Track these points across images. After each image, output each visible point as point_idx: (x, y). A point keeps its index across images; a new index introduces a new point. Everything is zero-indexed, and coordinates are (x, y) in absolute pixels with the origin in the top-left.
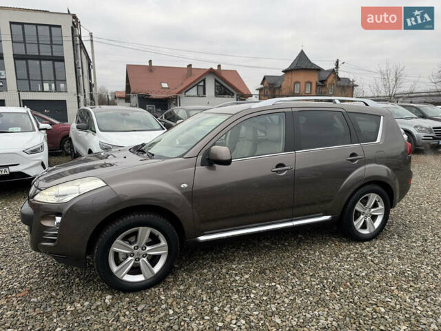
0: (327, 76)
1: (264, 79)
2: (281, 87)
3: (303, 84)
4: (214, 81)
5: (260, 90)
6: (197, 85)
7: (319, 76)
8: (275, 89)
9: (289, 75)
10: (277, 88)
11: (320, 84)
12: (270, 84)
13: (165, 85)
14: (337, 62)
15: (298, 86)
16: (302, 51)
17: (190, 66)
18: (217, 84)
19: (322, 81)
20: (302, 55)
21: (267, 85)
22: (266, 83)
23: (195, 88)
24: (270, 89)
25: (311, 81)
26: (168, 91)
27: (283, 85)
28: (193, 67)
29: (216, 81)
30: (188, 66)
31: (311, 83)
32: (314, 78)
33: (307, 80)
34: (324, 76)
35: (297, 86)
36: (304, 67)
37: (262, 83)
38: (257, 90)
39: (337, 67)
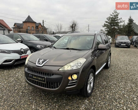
0: (38, 25)
11: (36, 27)
15: (29, 28)
20: (29, 17)
21: (16, 26)
24: (18, 28)
27: (23, 27)
33: (32, 26)
36: (31, 21)
39: (43, 22)
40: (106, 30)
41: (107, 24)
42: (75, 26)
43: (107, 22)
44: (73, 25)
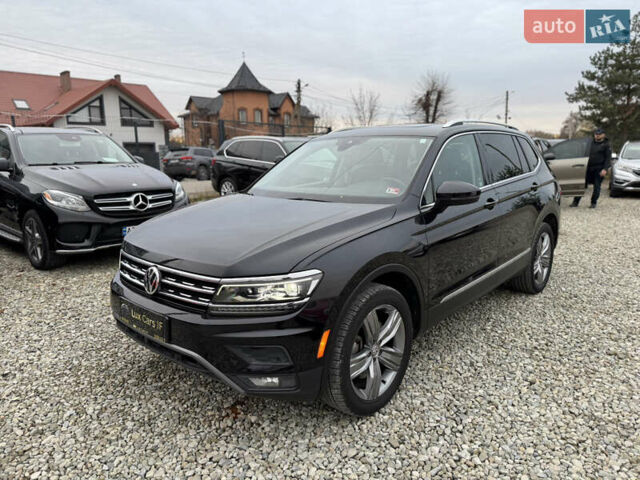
0: (280, 102)
1: (191, 101)
2: (218, 114)
3: (250, 112)
4: (117, 100)
5: (185, 117)
6: (88, 105)
7: (269, 102)
8: (209, 117)
9: (229, 98)
10: (212, 115)
11: (272, 112)
12: (200, 110)
13: (21, 104)
14: (299, 84)
15: (245, 114)
16: (244, 65)
17: (66, 74)
18: (124, 105)
19: (275, 109)
20: (244, 71)
21: (197, 111)
22: (193, 107)
23: (86, 110)
24: (201, 117)
25: (260, 107)
27: (222, 111)
29: (121, 101)
30: (62, 74)
31: (261, 111)
32: (265, 106)
33: (255, 106)
34: (276, 103)
36: (250, 88)
37: (187, 108)
39: (299, 90)
40: (588, 113)
41: (594, 84)
42: (438, 100)
43: (591, 76)
44: (428, 94)
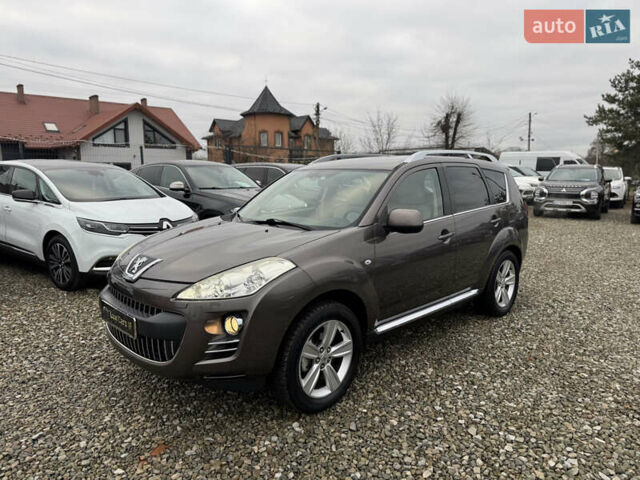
0: (301, 125)
1: (214, 123)
2: (240, 136)
3: (271, 133)
4: (141, 123)
5: (209, 139)
6: (114, 128)
7: (290, 125)
8: (231, 139)
9: (251, 121)
10: (235, 137)
11: (293, 134)
12: (223, 132)
13: (51, 127)
14: (318, 107)
15: (266, 137)
16: (266, 88)
17: (94, 98)
18: (147, 127)
19: (296, 132)
20: (266, 93)
21: (219, 133)
22: (216, 129)
23: (111, 132)
24: (224, 138)
25: (281, 130)
26: (58, 135)
27: (243, 134)
28: (100, 99)
29: (145, 123)
30: (90, 98)
31: (282, 134)
32: (286, 128)
33: (277, 129)
34: (297, 125)
35: (264, 138)
36: (271, 111)
37: (211, 131)
38: (203, 138)
39: (318, 113)
40: (609, 136)
41: (615, 107)
42: (458, 122)
43: (611, 99)
44: (448, 117)
